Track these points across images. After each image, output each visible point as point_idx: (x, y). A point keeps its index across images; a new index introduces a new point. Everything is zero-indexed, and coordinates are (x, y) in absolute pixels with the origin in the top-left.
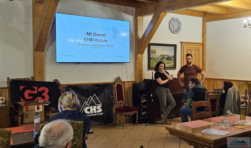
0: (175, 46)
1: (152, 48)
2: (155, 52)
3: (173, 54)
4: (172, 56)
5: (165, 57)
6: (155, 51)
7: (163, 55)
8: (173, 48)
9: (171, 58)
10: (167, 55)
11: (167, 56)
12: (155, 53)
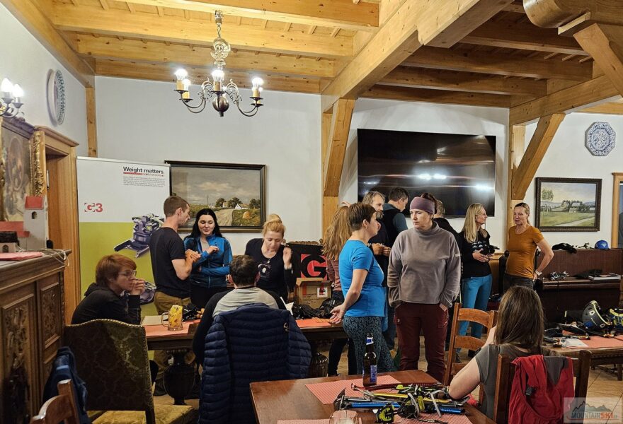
0: (598, 182)
1: (544, 186)
2: (550, 195)
3: (593, 200)
4: (590, 205)
5: (574, 205)
6: (551, 192)
7: (569, 202)
8: (594, 186)
9: (588, 207)
10: (578, 202)
11: (579, 204)
12: (552, 197)
